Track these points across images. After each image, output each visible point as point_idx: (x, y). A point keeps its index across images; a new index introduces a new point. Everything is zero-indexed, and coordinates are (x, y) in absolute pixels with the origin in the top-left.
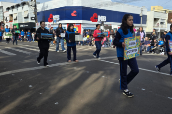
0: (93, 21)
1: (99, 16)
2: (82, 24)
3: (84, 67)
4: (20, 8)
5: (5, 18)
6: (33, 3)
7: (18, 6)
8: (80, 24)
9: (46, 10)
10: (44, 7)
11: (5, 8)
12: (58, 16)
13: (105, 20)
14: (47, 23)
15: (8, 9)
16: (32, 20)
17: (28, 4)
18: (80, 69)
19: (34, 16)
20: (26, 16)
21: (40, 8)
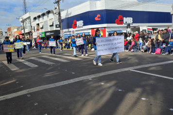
0: (118, 24)
1: (124, 18)
2: (107, 27)
3: (113, 83)
4: (45, 17)
5: (33, 27)
6: (57, 11)
7: (43, 15)
8: (105, 28)
9: (70, 16)
10: (67, 14)
11: (32, 18)
12: (82, 21)
13: (132, 22)
14: (71, 30)
15: (35, 18)
16: (56, 27)
17: (53, 13)
18: (108, 85)
19: (58, 23)
20: (52, 24)
21: (64, 15)
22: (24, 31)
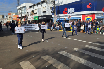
7: (38, 4)
11: (28, 7)
17: (47, 2)
20: (45, 11)
22: (21, 15)
